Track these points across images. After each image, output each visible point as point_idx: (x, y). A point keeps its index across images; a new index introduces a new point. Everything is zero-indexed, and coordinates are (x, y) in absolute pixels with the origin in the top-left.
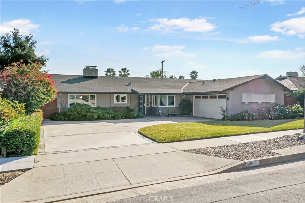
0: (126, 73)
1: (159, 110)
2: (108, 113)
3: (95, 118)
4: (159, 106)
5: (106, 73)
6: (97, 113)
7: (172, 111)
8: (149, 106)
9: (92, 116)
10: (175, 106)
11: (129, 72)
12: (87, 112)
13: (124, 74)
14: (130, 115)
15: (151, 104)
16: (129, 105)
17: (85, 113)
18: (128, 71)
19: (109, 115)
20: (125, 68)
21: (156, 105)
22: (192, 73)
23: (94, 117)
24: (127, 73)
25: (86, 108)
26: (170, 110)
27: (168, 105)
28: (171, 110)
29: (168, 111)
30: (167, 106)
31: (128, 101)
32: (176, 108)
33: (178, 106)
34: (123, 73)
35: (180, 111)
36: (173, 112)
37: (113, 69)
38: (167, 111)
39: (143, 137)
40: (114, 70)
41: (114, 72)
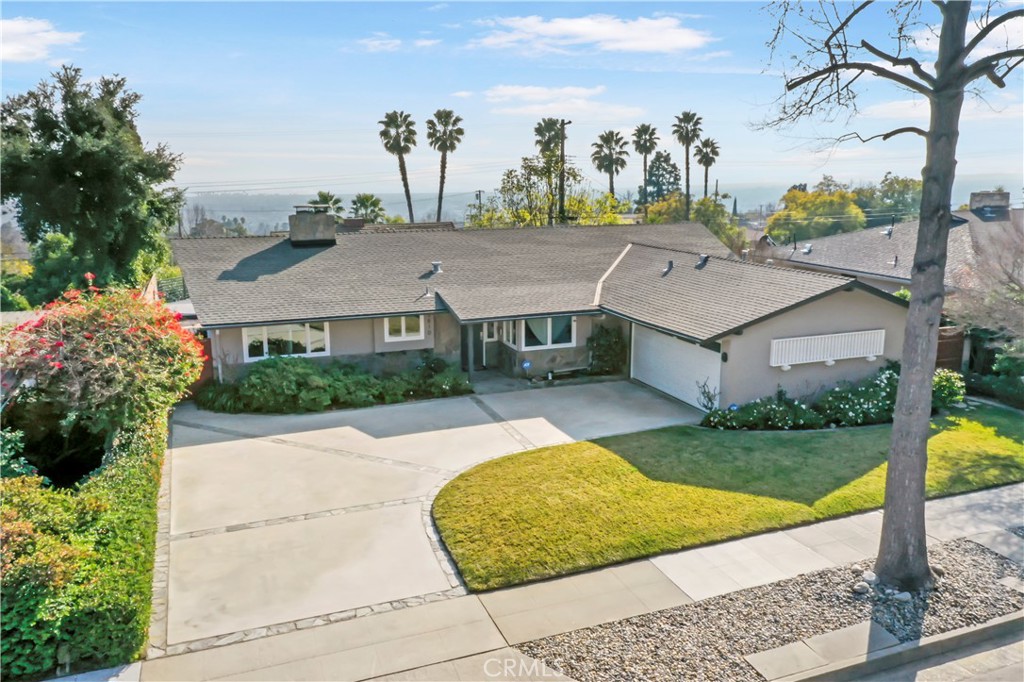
0: (450, 128)
1: (523, 361)
2: (364, 384)
3: (325, 404)
4: (524, 349)
5: (382, 127)
6: (330, 386)
7: (564, 361)
8: (495, 338)
9: (314, 399)
10: (573, 344)
11: (460, 125)
12: (299, 385)
13: (445, 133)
14: (431, 385)
15: (500, 336)
16: (431, 345)
17: (293, 390)
18: (458, 120)
19: (367, 390)
20: (448, 109)
21: (514, 342)
22: (680, 120)
23: (320, 402)
24: (455, 128)
25: (298, 374)
26: (558, 359)
27: (554, 342)
28: (562, 357)
29: (553, 360)
30: (550, 346)
31: (428, 333)
32: (577, 350)
33: (584, 343)
34: (440, 128)
35: (590, 360)
36: (568, 364)
37: (409, 116)
38: (548, 363)
39: (437, 545)
40: (409, 119)
41: (411, 123)
